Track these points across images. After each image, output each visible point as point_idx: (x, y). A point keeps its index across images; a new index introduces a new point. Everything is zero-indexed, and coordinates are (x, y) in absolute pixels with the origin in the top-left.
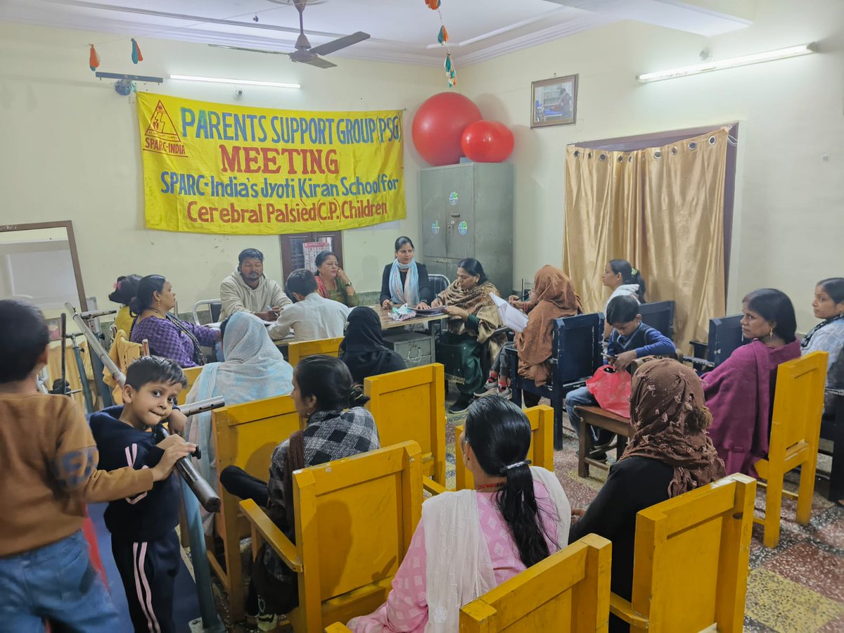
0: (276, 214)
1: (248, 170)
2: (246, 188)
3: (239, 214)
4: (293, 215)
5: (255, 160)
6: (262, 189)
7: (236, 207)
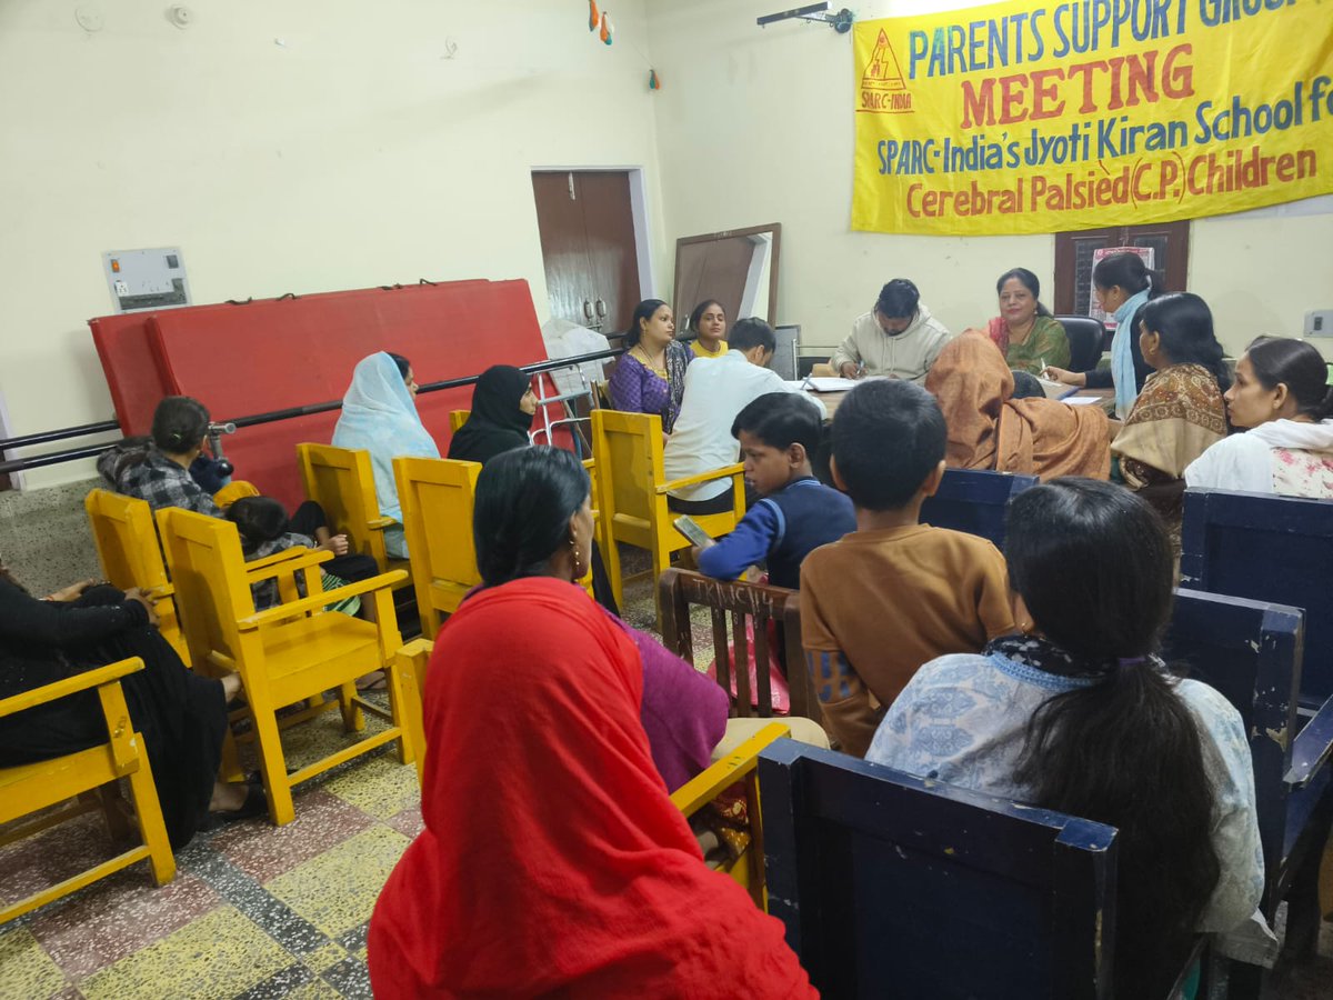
0: (1047, 194)
1: (1007, 118)
2: (999, 153)
3: (983, 200)
4: (1078, 194)
5: (1019, 98)
6: (1027, 150)
7: (981, 188)
